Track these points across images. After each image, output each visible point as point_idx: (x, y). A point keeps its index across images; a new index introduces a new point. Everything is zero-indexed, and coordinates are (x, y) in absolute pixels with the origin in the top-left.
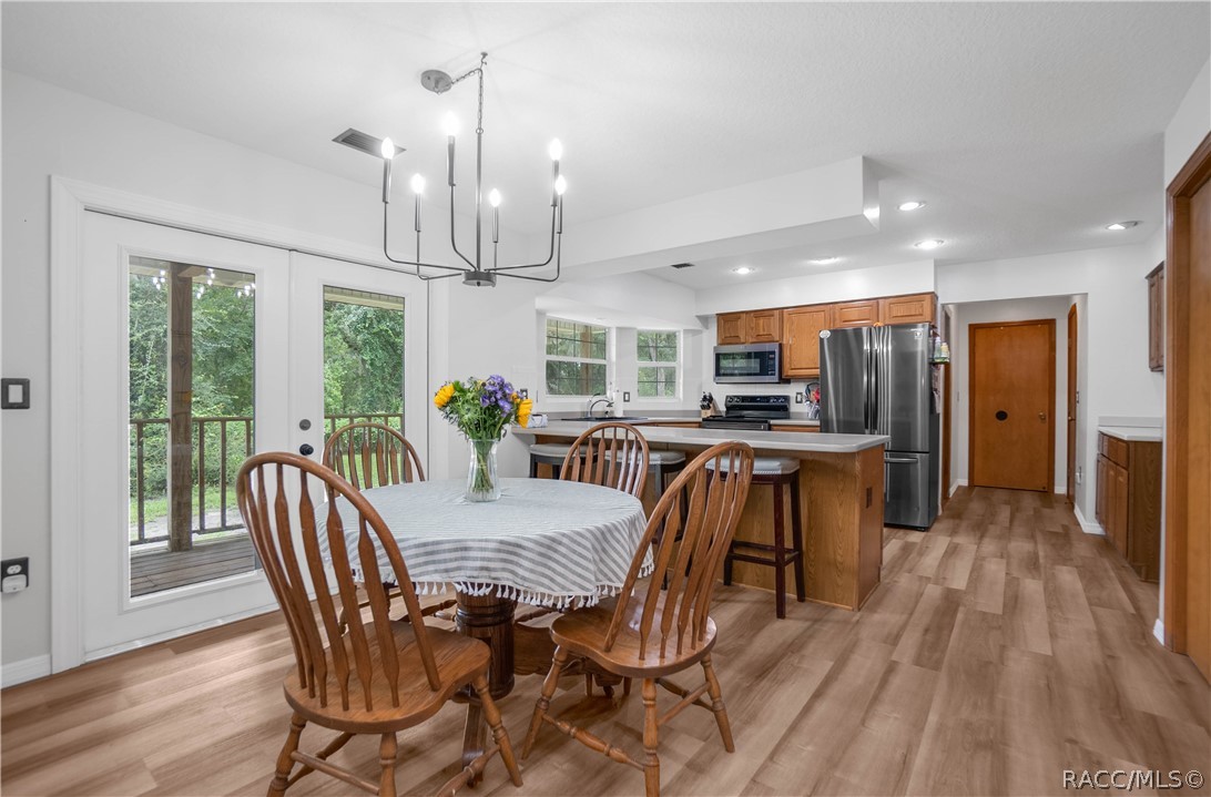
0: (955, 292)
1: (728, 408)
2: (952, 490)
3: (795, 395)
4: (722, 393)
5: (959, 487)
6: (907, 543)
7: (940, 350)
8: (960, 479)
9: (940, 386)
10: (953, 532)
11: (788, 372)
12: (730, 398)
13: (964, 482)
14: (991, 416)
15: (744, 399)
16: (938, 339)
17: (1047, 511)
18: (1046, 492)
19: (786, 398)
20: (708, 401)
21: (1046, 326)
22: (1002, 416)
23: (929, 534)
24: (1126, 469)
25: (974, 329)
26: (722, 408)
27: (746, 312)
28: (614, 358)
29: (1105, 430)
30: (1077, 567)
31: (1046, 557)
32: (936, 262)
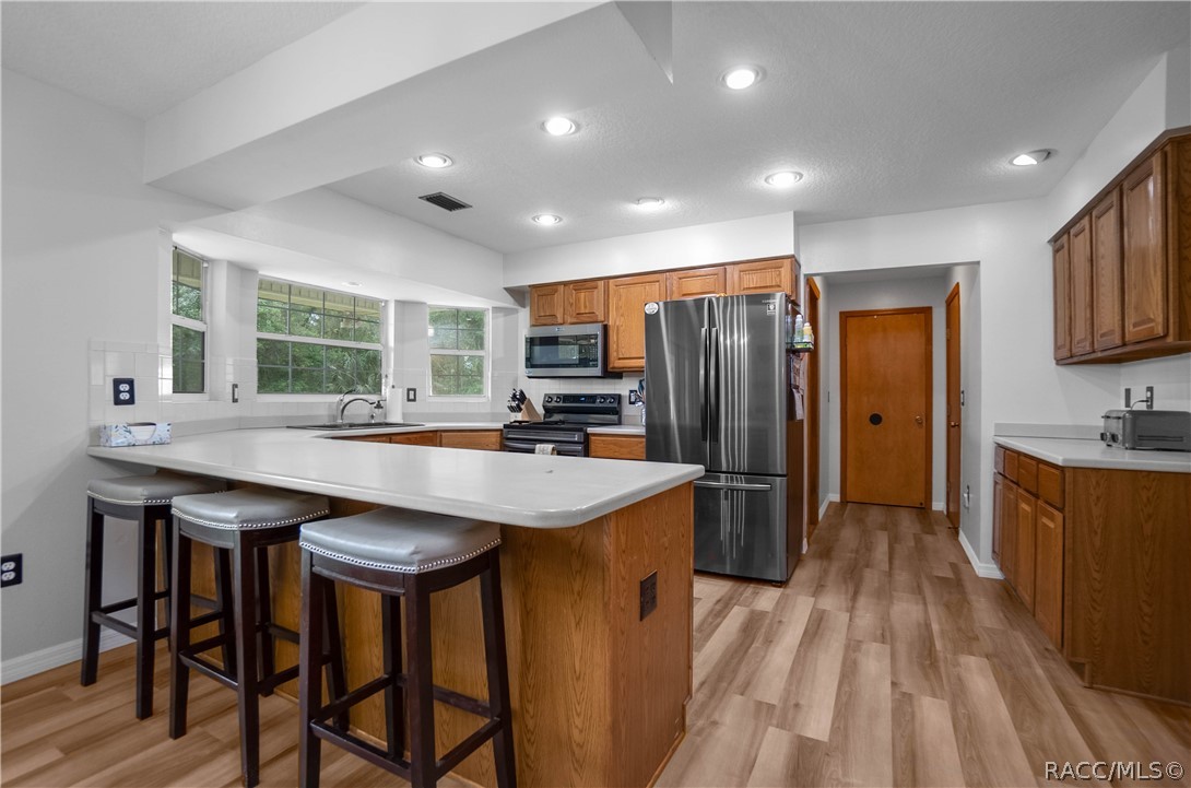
0: (822, 260)
1: (548, 411)
2: (822, 511)
3: (628, 394)
4: (539, 391)
5: (831, 503)
6: (753, 612)
7: (802, 333)
8: (831, 495)
9: (802, 381)
10: (818, 589)
11: (615, 363)
12: (549, 398)
13: (835, 497)
14: (864, 421)
15: (567, 398)
16: (799, 318)
17: (928, 539)
18: (923, 509)
19: (618, 398)
20: (520, 400)
21: (922, 316)
22: (876, 419)
23: (788, 591)
24: (1061, 510)
25: (845, 317)
26: (540, 411)
27: (565, 284)
28: (391, 343)
29: (1003, 441)
30: (987, 656)
31: (942, 632)
32: (796, 215)
